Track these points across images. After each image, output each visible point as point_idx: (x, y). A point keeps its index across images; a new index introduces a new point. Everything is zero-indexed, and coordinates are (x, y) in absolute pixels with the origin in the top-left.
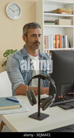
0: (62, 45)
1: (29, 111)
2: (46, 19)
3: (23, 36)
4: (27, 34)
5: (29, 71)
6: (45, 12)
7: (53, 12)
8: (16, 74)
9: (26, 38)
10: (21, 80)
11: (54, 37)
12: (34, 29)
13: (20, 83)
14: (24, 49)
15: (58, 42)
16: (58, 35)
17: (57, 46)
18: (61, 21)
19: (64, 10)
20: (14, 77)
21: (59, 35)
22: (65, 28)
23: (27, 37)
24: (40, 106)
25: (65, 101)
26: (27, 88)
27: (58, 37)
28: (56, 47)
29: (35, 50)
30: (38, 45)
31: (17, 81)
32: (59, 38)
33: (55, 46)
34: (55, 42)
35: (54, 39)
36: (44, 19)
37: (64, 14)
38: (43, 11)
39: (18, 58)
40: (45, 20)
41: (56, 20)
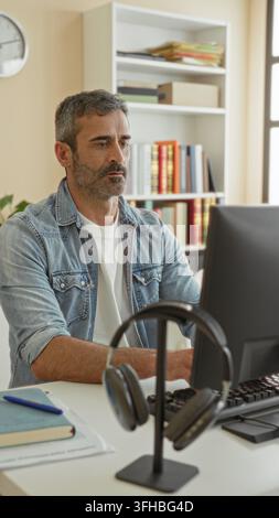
0: (182, 181)
1: (112, 452)
2: (125, 81)
3: (57, 146)
4: (75, 136)
5: (83, 283)
6: (120, 53)
7: (149, 54)
8: (35, 296)
9: (69, 154)
10: (56, 318)
11: (152, 149)
12: (103, 118)
13: (52, 331)
14: (63, 193)
15: (168, 167)
16: (167, 143)
17: (164, 186)
18: (180, 89)
19: (192, 47)
20: (30, 308)
21: (173, 143)
22: (192, 118)
23: (74, 149)
24: (165, 433)
25: (244, 407)
26: (109, 357)
27: (168, 150)
28: (159, 190)
29: (107, 198)
30: (120, 179)
31: (43, 325)
32: (170, 153)
33: (156, 184)
34: (155, 167)
35: (152, 158)
36: (118, 81)
37: (190, 65)
38: (115, 48)
39: (40, 230)
40: (122, 84)
41: (160, 86)
